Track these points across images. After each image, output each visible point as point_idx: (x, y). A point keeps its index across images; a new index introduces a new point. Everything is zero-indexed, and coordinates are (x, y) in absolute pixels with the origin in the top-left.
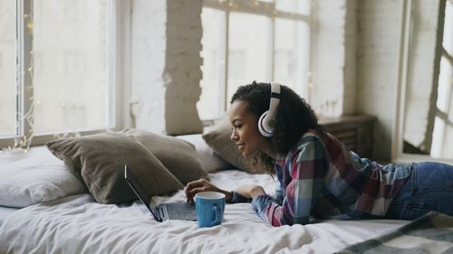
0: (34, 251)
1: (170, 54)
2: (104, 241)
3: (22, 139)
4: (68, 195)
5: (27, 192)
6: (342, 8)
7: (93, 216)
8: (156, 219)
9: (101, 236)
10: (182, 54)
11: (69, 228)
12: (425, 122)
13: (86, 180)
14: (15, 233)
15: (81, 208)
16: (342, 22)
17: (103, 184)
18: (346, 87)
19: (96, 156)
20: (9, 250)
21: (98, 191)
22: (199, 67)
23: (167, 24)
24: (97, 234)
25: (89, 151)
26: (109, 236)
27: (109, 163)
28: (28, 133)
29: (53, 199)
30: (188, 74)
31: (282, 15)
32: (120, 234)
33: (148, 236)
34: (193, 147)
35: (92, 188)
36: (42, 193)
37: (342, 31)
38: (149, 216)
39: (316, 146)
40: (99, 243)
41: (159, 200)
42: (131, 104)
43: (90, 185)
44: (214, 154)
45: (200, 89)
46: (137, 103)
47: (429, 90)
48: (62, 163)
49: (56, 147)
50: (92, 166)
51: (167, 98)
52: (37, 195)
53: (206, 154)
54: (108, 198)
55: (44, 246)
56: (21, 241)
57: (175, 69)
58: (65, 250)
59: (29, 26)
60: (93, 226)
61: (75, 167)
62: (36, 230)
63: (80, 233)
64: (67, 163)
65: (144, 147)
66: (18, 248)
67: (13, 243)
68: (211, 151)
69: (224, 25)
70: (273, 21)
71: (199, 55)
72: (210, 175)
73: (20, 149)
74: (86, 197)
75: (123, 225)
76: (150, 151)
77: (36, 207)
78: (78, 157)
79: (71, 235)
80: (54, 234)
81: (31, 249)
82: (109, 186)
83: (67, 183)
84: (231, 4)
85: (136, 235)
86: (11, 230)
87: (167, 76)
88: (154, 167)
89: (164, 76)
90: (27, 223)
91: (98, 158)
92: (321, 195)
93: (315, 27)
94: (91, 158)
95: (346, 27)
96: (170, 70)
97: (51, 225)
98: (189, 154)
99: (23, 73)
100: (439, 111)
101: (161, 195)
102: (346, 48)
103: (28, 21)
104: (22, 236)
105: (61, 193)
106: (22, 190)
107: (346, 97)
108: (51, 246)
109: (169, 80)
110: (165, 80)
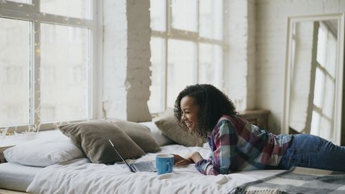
0: (57, 191)
1: (129, 69)
2: (101, 184)
3: (34, 126)
4: (75, 159)
5: (49, 157)
6: (245, 35)
7: (92, 170)
8: (132, 171)
9: (99, 181)
10: (138, 68)
11: (79, 177)
12: (306, 115)
13: (85, 149)
14: (44, 181)
15: (83, 166)
16: (245, 45)
17: (96, 151)
18: (249, 90)
19: (90, 134)
20: (41, 191)
21: (93, 156)
22: (149, 77)
23: (128, 49)
24: (97, 180)
25: (86, 131)
26: (104, 181)
27: (99, 138)
28: (37, 122)
29: (66, 161)
30: (141, 82)
31: (204, 40)
32: (112, 179)
33: (128, 180)
34: (149, 129)
35: (89, 154)
36: (59, 157)
37: (245, 52)
38: (127, 169)
39: (229, 125)
40: (98, 185)
41: (131, 162)
42: (103, 103)
43: (87, 152)
44: (163, 134)
45: (150, 92)
46: (107, 102)
47: (307, 92)
48: (69, 139)
49: (64, 129)
50: (88, 141)
51: (127, 98)
52: (56, 159)
53: (158, 134)
54: (99, 160)
55: (64, 188)
56: (48, 186)
57: (133, 79)
58: (77, 190)
59: (38, 51)
60: (93, 176)
61: (78, 142)
62: (58, 179)
63: (86, 180)
64: (72, 139)
65: (120, 128)
66: (47, 190)
67: (43, 187)
68: (160, 132)
69: (164, 48)
70: (198, 45)
71: (149, 69)
72: (161, 147)
73: (32, 132)
74: (85, 160)
75: (112, 174)
76: (124, 131)
77: (56, 165)
78: (80, 135)
79: (81, 181)
80: (69, 181)
81: (56, 190)
82: (100, 153)
83: (73, 151)
84: (169, 34)
85: (121, 180)
86: (42, 179)
87: (128, 83)
88: (127, 141)
89: (125, 83)
90: (51, 175)
91: (92, 136)
92: (236, 154)
93: (226, 48)
94: (87, 135)
95: (248, 48)
96: (130, 79)
97: (67, 176)
98: (147, 133)
99: (34, 82)
100: (316, 107)
101: (132, 159)
102: (248, 63)
103: (37, 47)
104: (49, 182)
105: (70, 158)
106: (46, 156)
107: (248, 97)
108: (68, 188)
109: (129, 86)
110: (127, 86)
